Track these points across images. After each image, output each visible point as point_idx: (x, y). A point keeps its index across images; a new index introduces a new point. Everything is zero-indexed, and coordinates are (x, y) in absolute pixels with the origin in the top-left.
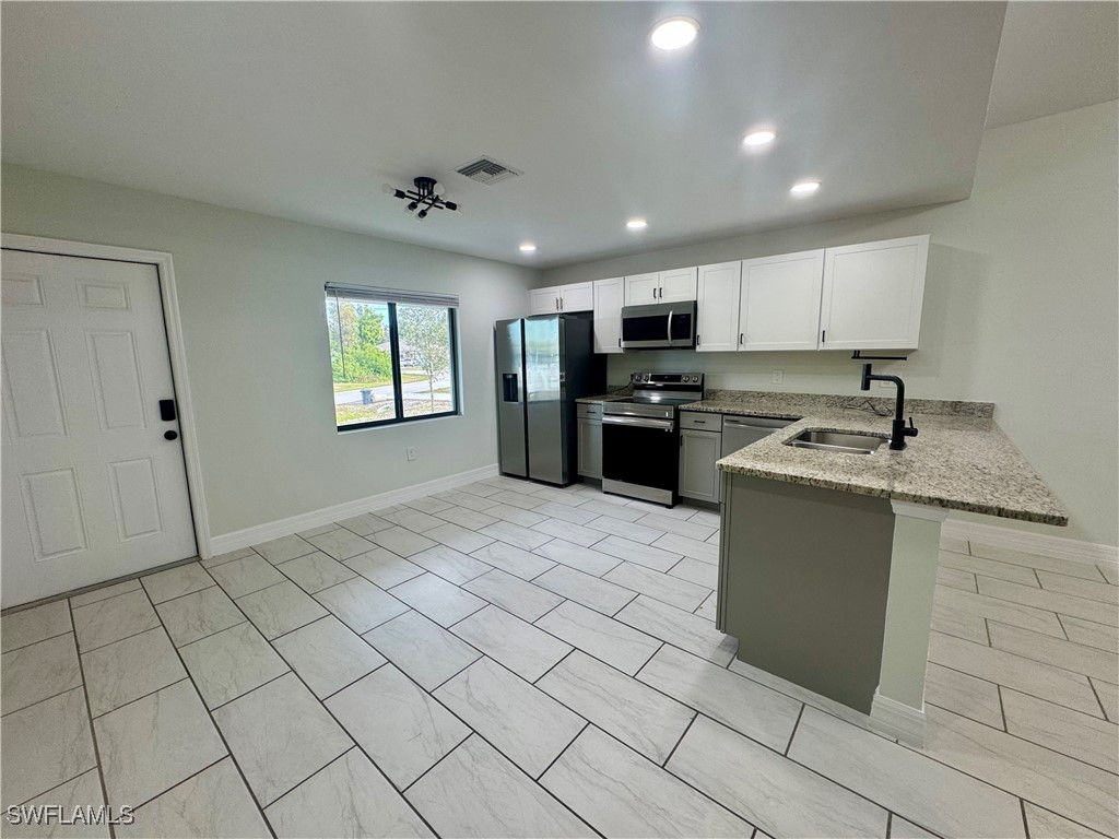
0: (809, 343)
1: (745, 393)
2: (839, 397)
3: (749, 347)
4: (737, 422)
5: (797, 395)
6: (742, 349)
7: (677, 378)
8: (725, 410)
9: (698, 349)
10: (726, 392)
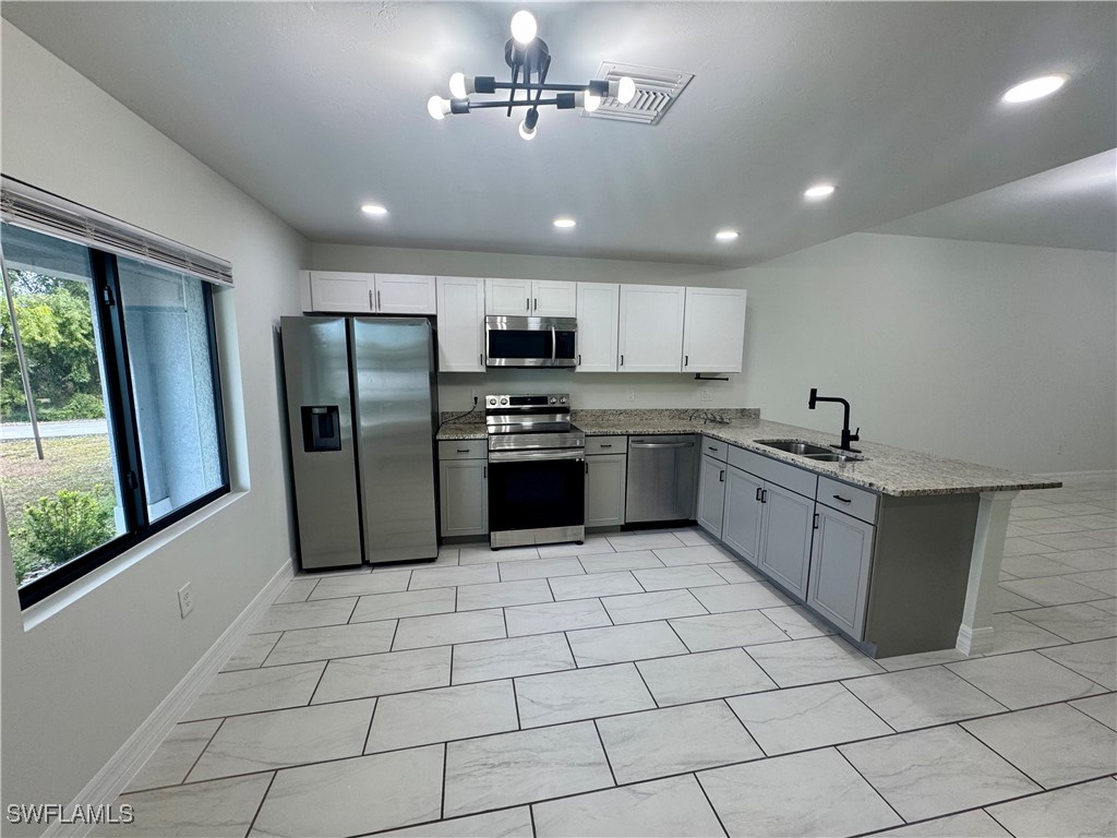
0: (674, 367)
1: (605, 412)
2: (677, 410)
3: (628, 368)
4: (642, 442)
5: (648, 411)
6: (621, 370)
7: (543, 400)
8: (631, 431)
9: (578, 369)
10: (587, 411)
